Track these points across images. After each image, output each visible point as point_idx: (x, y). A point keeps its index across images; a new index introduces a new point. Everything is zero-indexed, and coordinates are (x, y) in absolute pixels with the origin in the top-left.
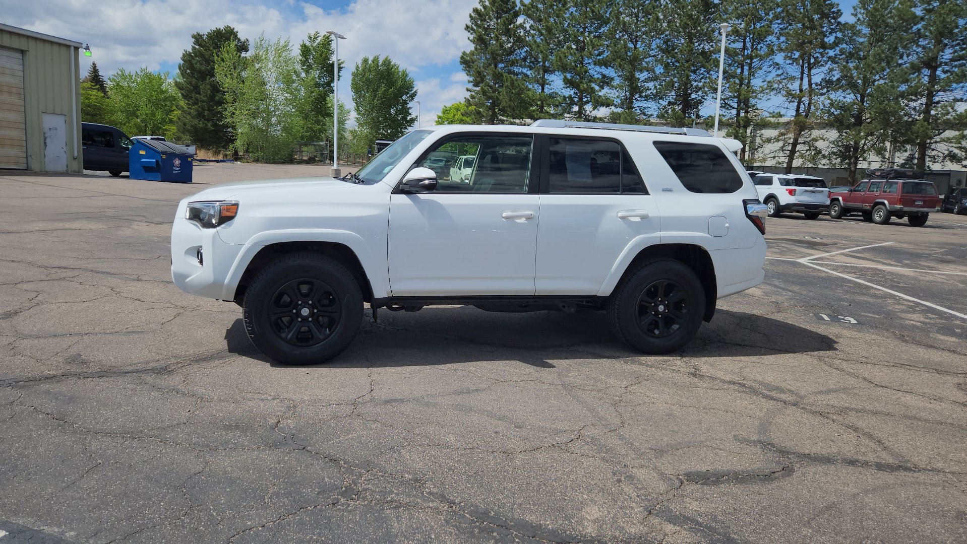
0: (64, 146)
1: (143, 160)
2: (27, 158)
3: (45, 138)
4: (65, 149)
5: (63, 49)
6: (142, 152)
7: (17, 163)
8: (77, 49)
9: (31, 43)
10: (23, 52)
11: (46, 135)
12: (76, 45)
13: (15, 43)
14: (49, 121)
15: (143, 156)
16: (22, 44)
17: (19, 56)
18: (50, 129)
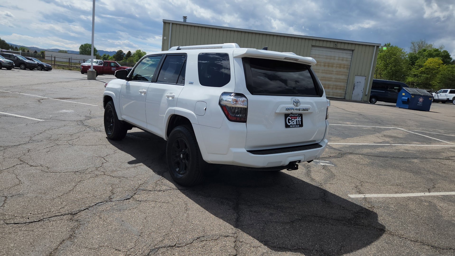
0: (362, 90)
1: (403, 98)
2: (345, 94)
3: (354, 86)
4: (362, 91)
5: (371, 48)
6: (404, 94)
7: (341, 96)
8: (378, 47)
9: (357, 46)
10: (353, 51)
11: (355, 85)
12: (378, 45)
13: (350, 47)
14: (358, 79)
15: (404, 96)
16: (353, 47)
17: (351, 52)
18: (357, 82)
